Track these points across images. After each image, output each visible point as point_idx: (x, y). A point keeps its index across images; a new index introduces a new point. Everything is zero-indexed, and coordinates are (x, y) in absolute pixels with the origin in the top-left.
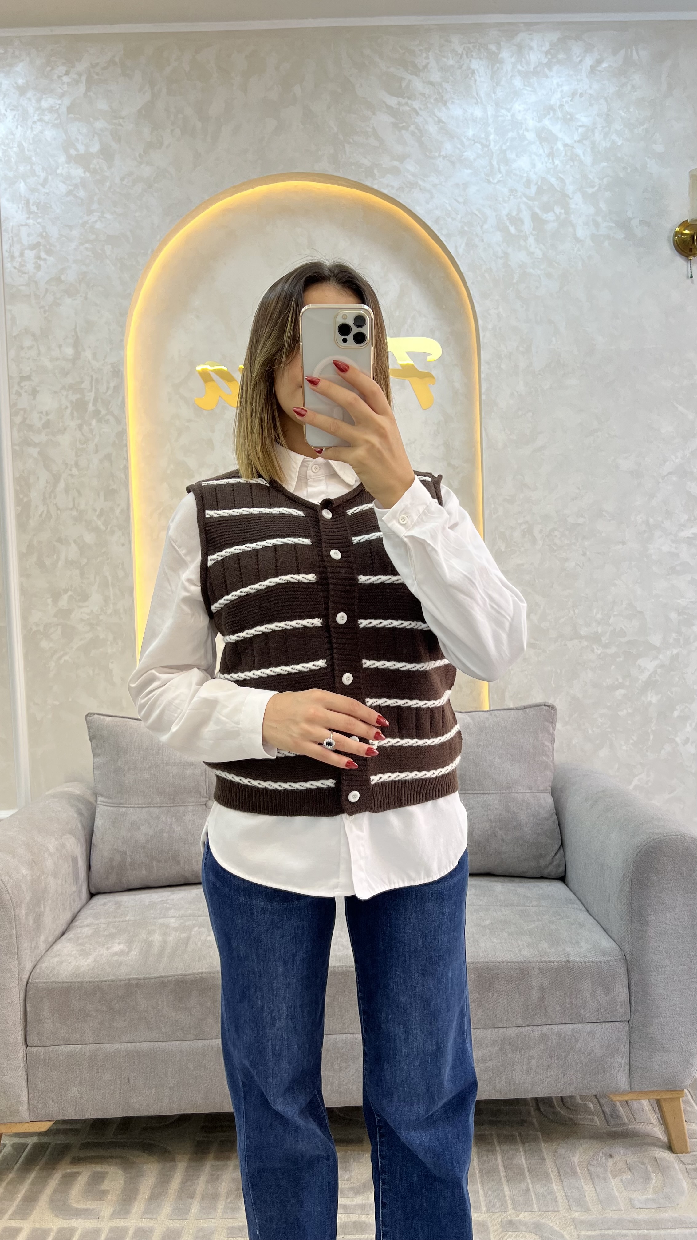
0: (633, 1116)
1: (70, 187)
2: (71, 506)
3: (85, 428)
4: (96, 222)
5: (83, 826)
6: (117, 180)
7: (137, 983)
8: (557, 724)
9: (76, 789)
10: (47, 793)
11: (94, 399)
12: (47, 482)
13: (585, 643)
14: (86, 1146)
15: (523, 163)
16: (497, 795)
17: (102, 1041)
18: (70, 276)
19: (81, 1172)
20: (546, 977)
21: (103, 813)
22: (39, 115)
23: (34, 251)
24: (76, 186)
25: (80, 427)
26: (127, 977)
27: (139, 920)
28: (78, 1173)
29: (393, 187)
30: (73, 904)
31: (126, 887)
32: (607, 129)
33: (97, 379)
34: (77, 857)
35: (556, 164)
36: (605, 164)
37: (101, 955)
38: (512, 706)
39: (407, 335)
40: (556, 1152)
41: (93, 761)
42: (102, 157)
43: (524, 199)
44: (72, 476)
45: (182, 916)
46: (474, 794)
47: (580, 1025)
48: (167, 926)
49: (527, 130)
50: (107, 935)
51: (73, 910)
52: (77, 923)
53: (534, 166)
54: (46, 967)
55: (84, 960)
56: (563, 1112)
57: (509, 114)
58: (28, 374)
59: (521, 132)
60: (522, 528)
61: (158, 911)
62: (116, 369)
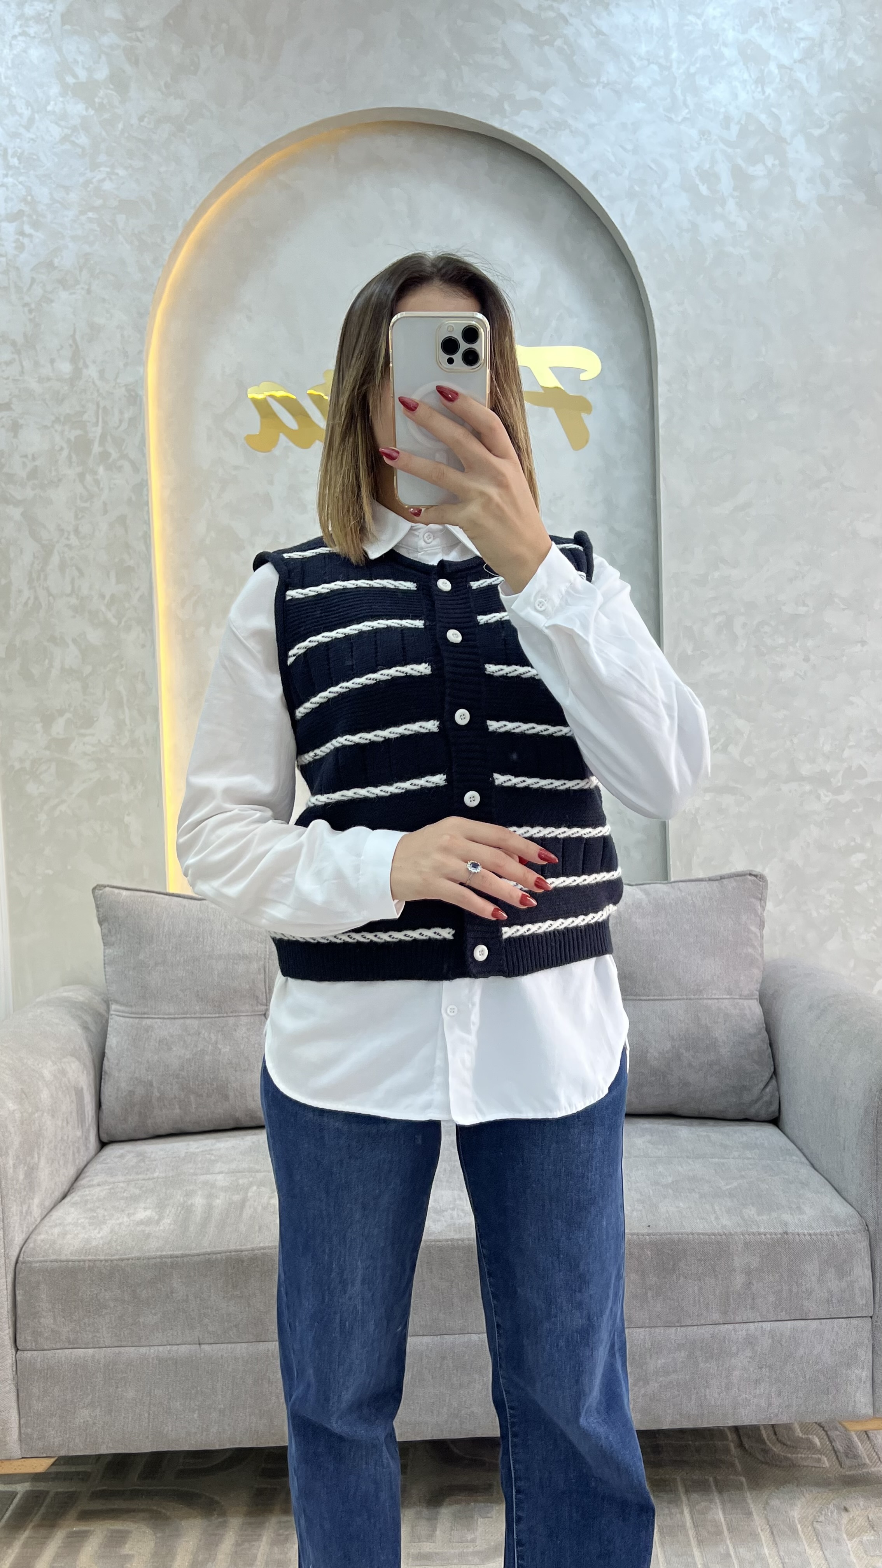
0: (877, 1454)
1: (66, 131)
2: (68, 590)
3: (89, 478)
4: (103, 180)
5: (90, 1046)
6: (134, 121)
7: (172, 1263)
8: (768, 903)
9: (79, 994)
10: (38, 1000)
11: (101, 436)
12: (34, 557)
13: (808, 788)
14: (97, 1495)
15: (720, 92)
16: (681, 1002)
17: (124, 1343)
18: (67, 260)
19: (94, 1531)
20: (754, 1255)
21: (118, 1024)
22: (21, 26)
23: (15, 224)
24: (74, 129)
25: (81, 477)
26: (159, 1253)
27: (172, 1177)
28: (87, 1532)
29: (531, 128)
30: (77, 1155)
31: (151, 1132)
32: (840, 44)
33: (105, 408)
34: (82, 1089)
35: (767, 94)
36: (839, 94)
37: (120, 1224)
38: (701, 875)
39: (551, 343)
40: (767, 1503)
41: (104, 952)
42: (112, 87)
43: (722, 146)
44: (69, 546)
45: (233, 1172)
46: (649, 1000)
47: (802, 1322)
48: (213, 1186)
49: (725, 45)
50: (127, 1198)
51: (77, 1163)
52: (83, 1182)
53: (735, 96)
54: (43, 1241)
55: (97, 1231)
56: (777, 1449)
57: (699, 22)
58: (7, 400)
59: (716, 48)
60: (717, 621)
61: (200, 1165)
62: (133, 393)
